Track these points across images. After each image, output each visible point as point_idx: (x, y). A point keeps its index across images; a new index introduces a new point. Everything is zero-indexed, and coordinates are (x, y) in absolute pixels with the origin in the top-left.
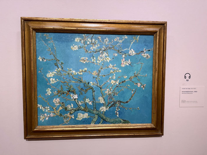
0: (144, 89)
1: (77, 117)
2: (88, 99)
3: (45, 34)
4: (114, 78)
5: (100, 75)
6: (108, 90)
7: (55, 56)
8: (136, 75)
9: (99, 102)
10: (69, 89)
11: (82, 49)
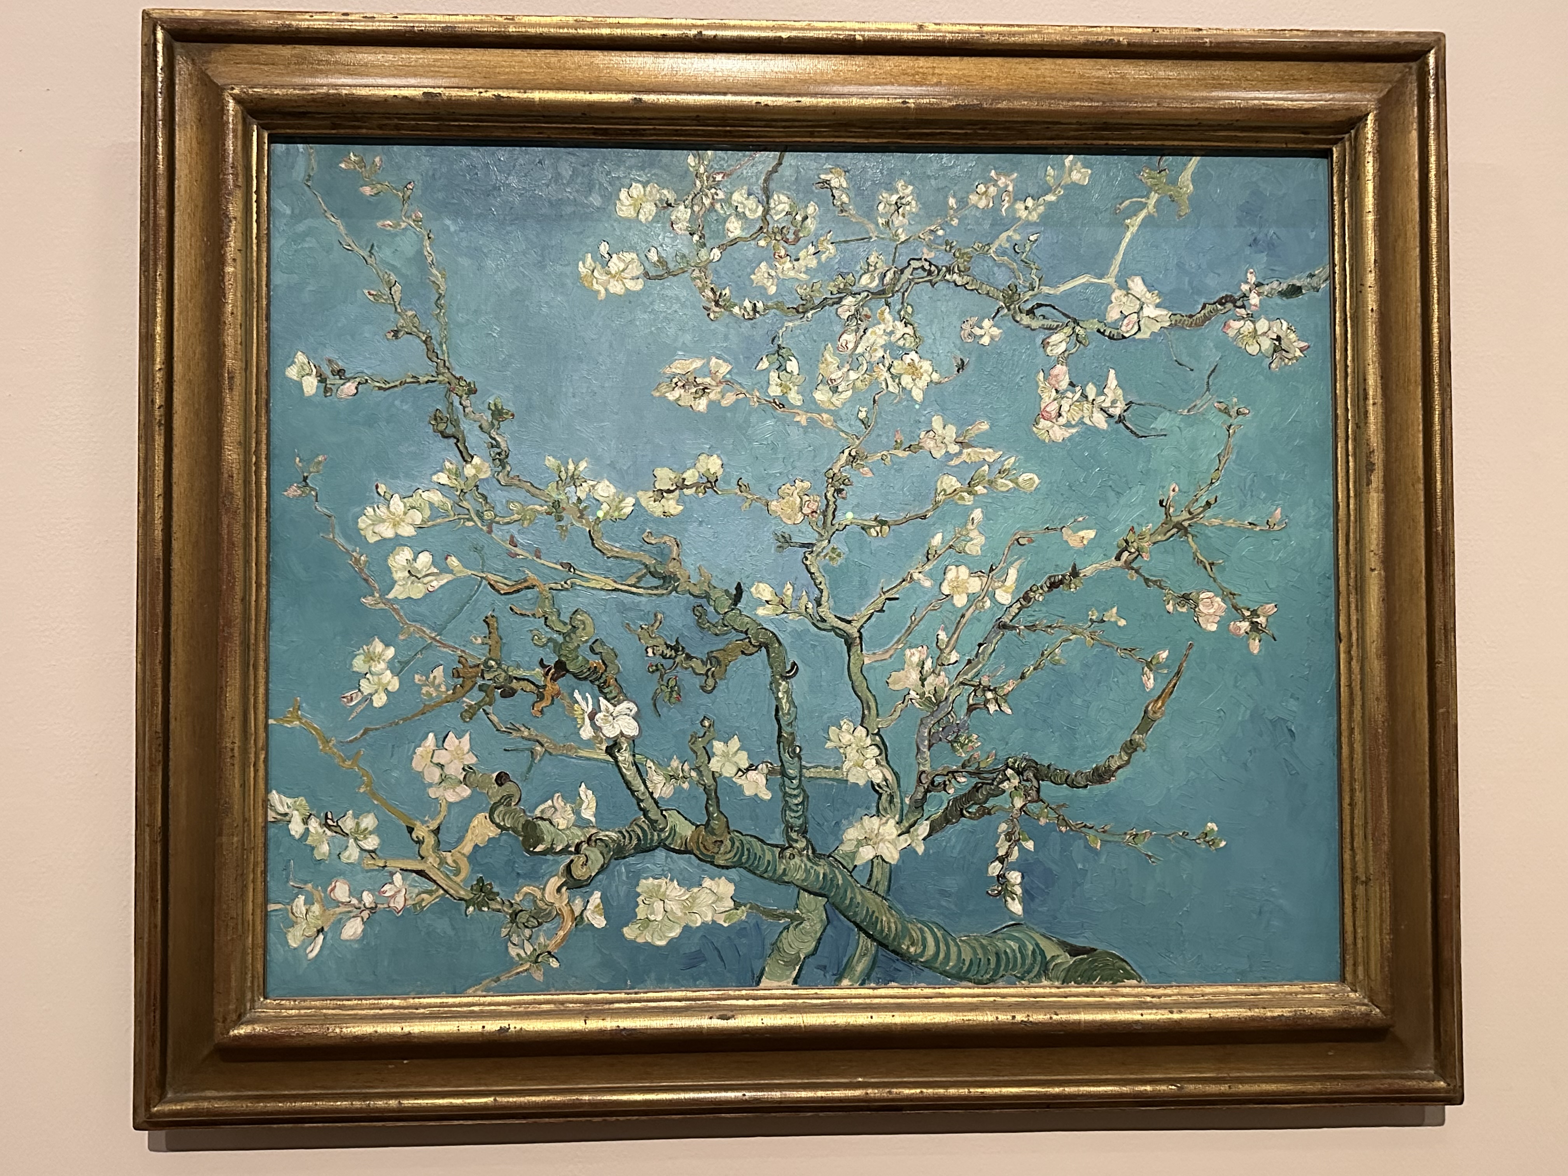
0: (1255, 646)
1: (631, 917)
2: (735, 743)
3: (351, 158)
4: (976, 544)
5: (844, 518)
6: (915, 659)
7: (441, 345)
8: (1175, 519)
9: (833, 775)
10: (563, 652)
11: (674, 288)
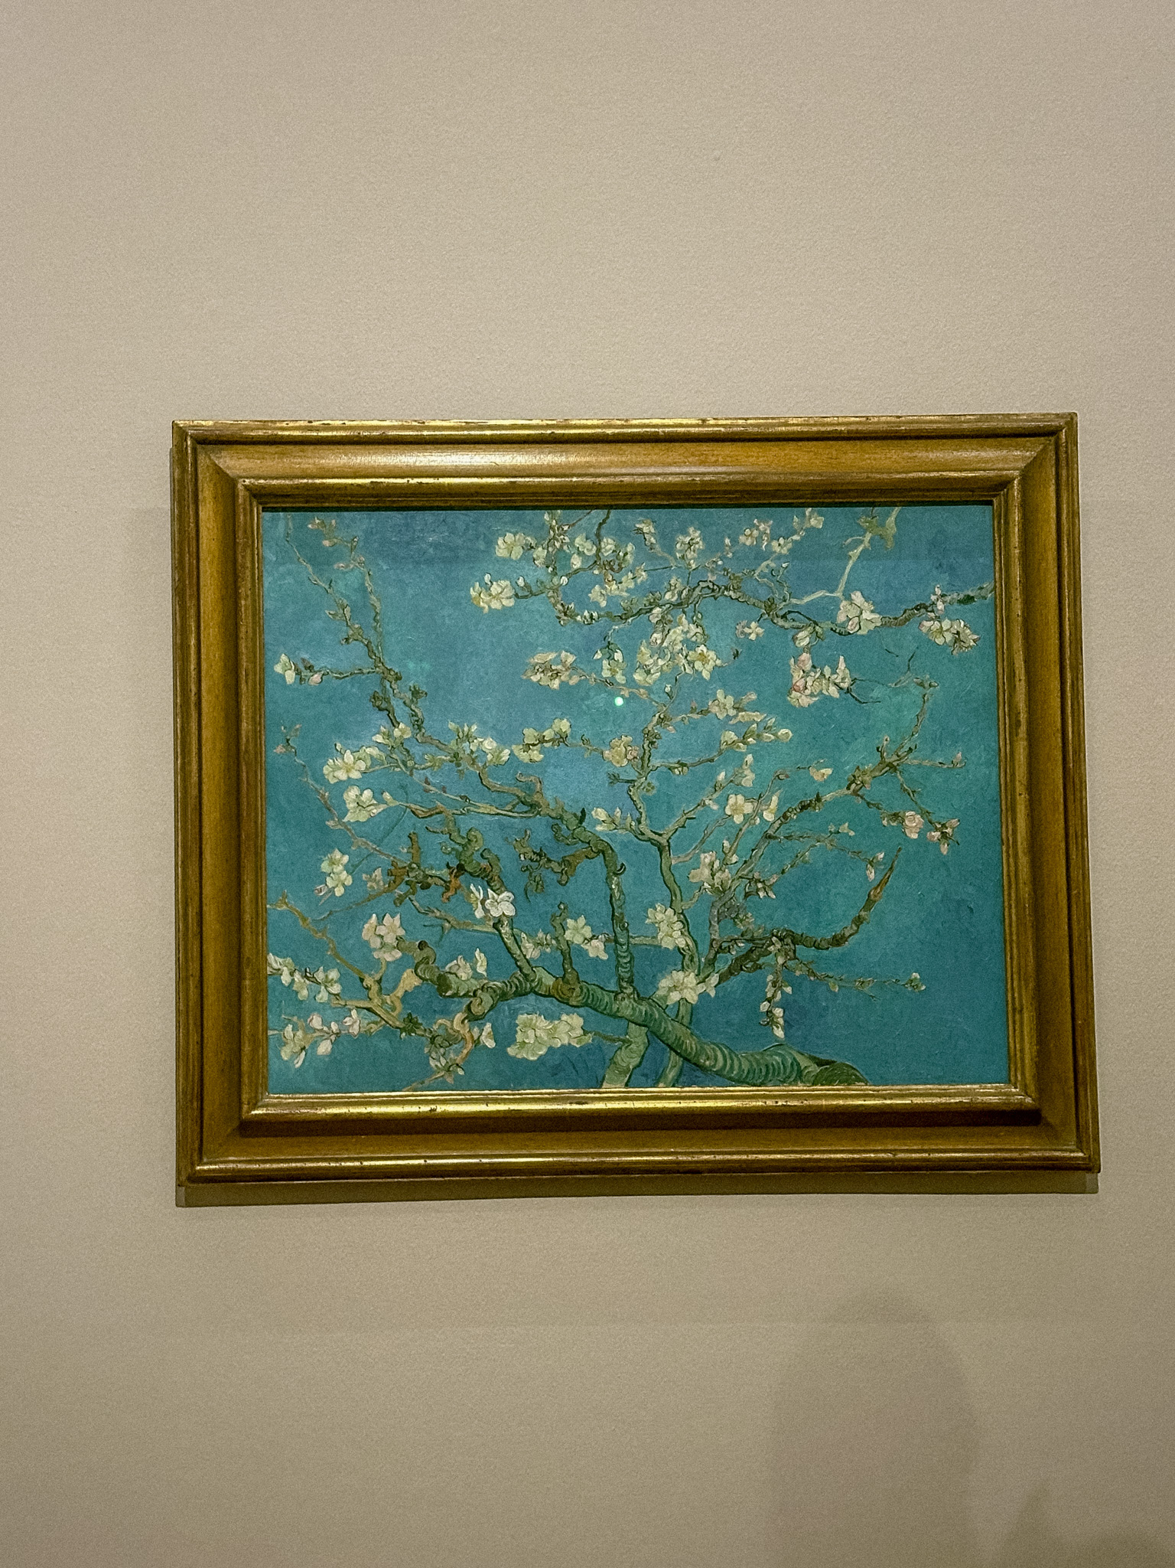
0: (944, 849)
1: (513, 1041)
2: (582, 920)
3: (315, 522)
4: (749, 779)
5: (656, 762)
6: (707, 861)
7: (377, 647)
8: (887, 761)
9: (650, 942)
10: (462, 858)
11: (535, 603)
